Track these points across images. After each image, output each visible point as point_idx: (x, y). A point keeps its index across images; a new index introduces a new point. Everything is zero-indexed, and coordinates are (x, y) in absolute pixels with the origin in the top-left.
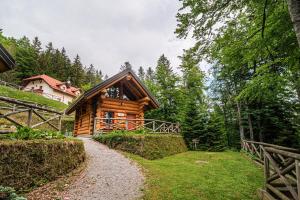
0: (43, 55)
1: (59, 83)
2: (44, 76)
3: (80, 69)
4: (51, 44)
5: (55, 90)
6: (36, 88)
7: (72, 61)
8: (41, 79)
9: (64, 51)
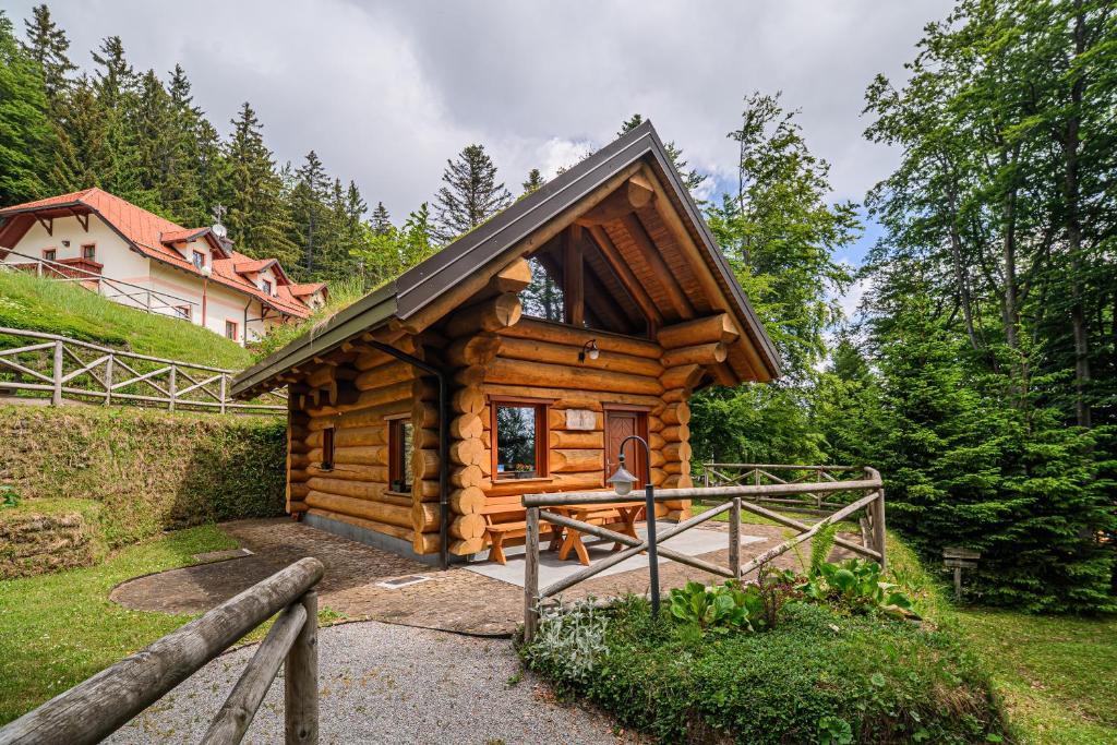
0: (83, 99)
1: (175, 230)
2: (94, 197)
3: (262, 171)
4: (115, 48)
5: (158, 265)
6: (63, 254)
7: (226, 136)
8: (82, 211)
9: (179, 84)
